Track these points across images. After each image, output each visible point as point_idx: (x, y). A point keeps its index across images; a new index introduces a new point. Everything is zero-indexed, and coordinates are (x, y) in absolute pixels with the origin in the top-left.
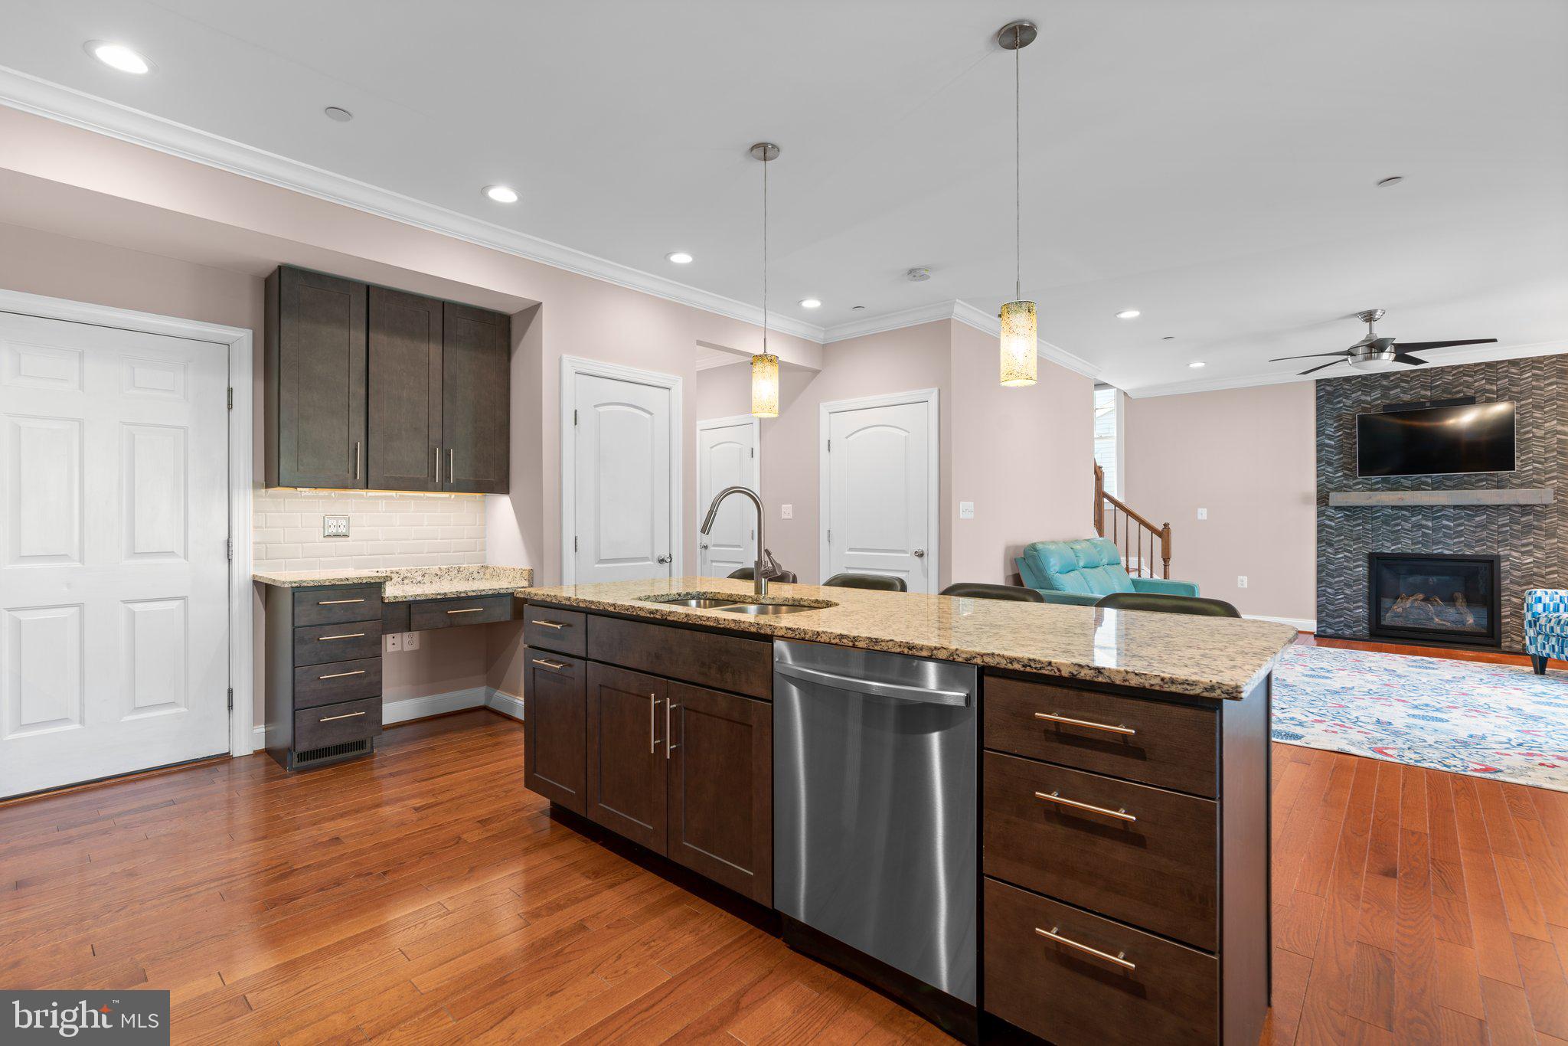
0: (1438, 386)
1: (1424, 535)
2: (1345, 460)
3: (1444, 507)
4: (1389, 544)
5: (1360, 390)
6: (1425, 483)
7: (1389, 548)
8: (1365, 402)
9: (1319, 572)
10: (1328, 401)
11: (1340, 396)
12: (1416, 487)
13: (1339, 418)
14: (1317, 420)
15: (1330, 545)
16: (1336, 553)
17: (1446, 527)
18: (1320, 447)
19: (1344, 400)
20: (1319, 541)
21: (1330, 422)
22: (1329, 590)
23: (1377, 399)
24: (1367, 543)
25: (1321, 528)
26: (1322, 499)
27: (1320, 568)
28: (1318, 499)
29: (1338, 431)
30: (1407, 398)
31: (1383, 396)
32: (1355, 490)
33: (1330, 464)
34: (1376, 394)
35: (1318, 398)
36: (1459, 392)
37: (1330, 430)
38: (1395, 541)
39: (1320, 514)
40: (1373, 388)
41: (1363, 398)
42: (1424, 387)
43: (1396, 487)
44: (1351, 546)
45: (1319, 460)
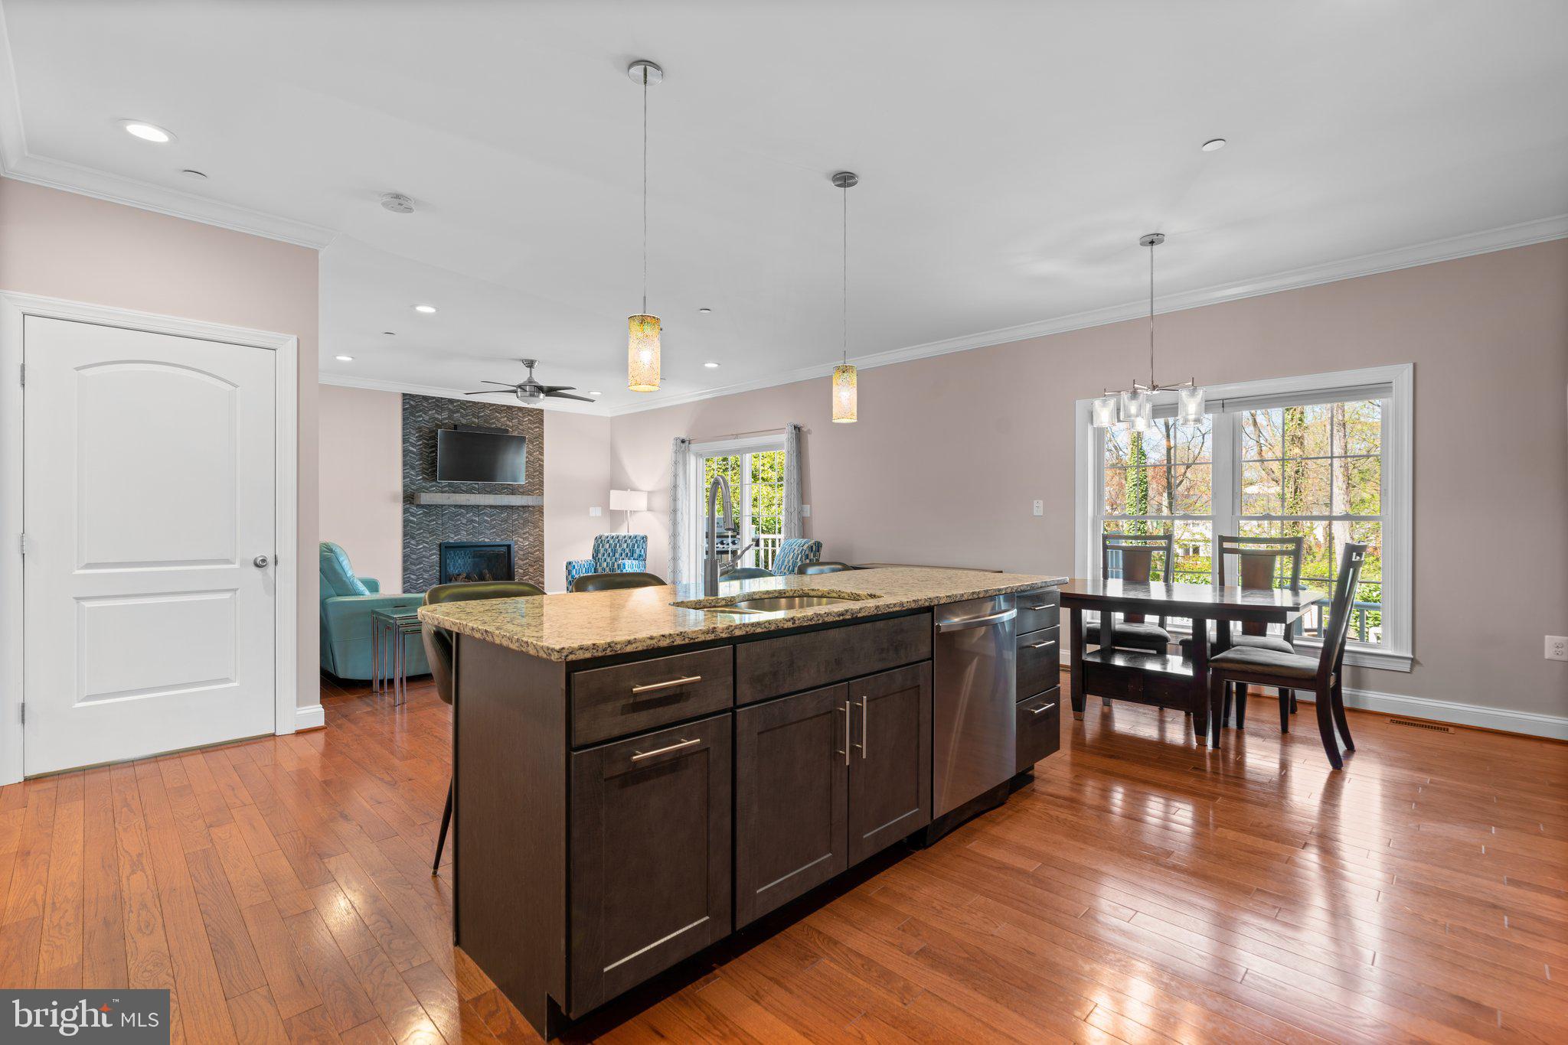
0: (482, 416)
1: (474, 527)
2: (424, 466)
3: (487, 506)
4: (452, 536)
5: (434, 409)
6: (474, 488)
7: (453, 539)
8: (437, 419)
9: (404, 561)
10: (413, 415)
11: (421, 411)
12: (470, 491)
13: (420, 429)
14: (404, 429)
15: (413, 538)
16: (418, 544)
17: (486, 521)
18: (406, 453)
19: (423, 415)
20: (405, 535)
21: (413, 432)
22: (412, 576)
23: (446, 419)
24: (439, 535)
25: (406, 523)
26: (409, 498)
27: (406, 558)
28: (404, 498)
29: (418, 441)
30: (464, 421)
31: (450, 417)
32: (430, 492)
33: (413, 468)
34: (445, 415)
35: (404, 410)
36: (494, 423)
37: (413, 439)
38: (457, 533)
39: (405, 511)
40: (443, 409)
41: (436, 416)
42: (473, 415)
43: (456, 490)
44: (428, 538)
45: (405, 464)
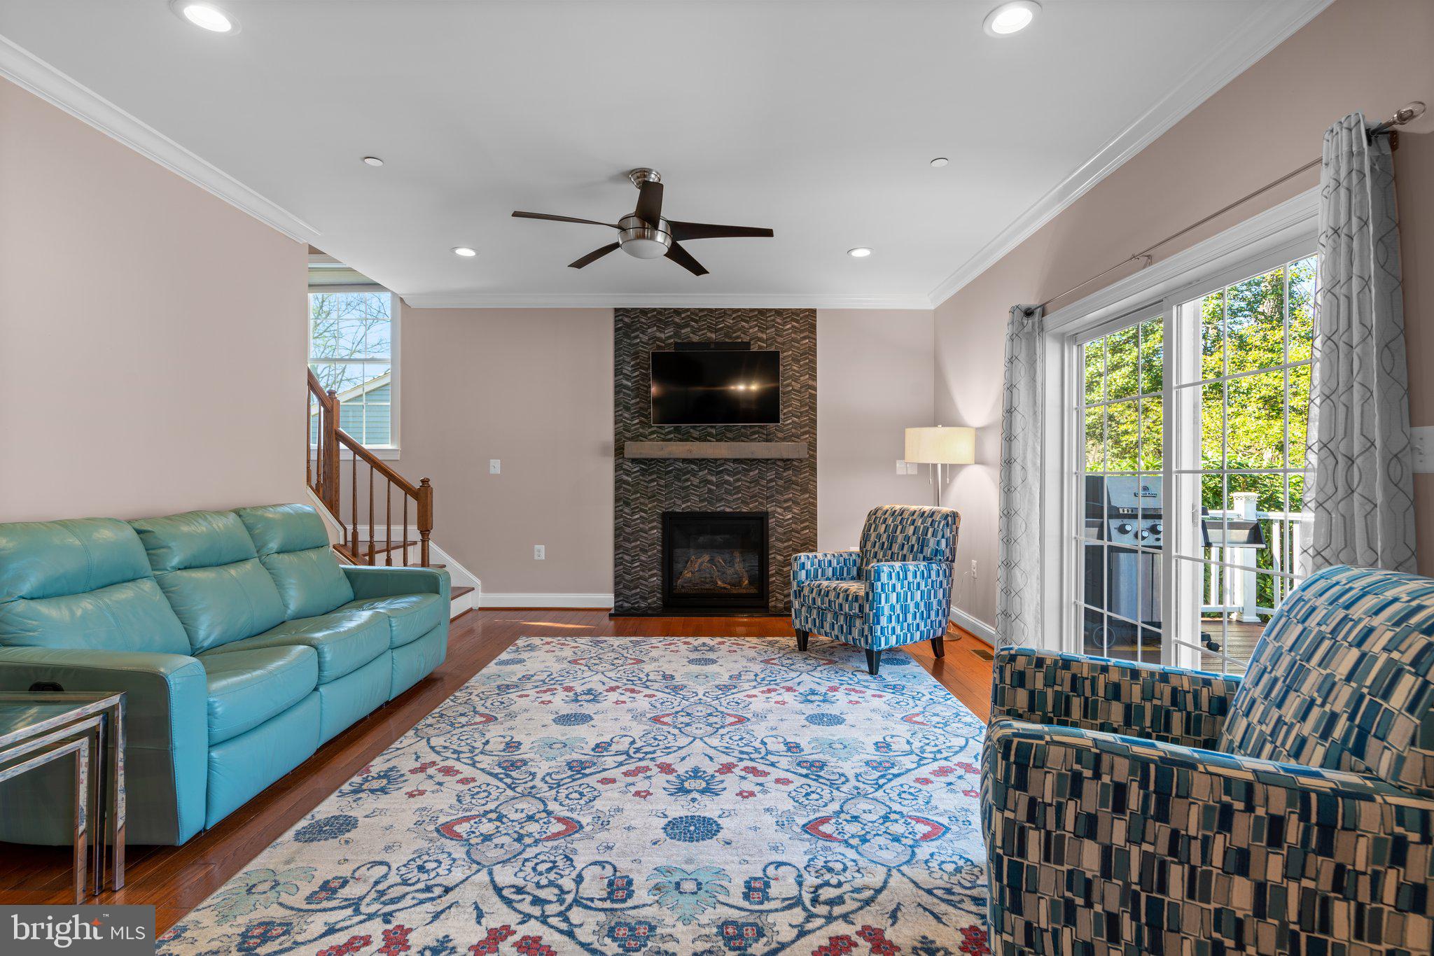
0: (722, 328)
1: (710, 491)
2: (641, 405)
3: (727, 460)
4: (679, 502)
5: (655, 325)
6: (710, 434)
7: (680, 507)
8: (659, 339)
9: (616, 536)
10: (627, 335)
11: (637, 330)
12: (703, 439)
13: (636, 355)
14: (616, 357)
15: (627, 504)
16: (633, 514)
17: (727, 482)
18: (618, 388)
19: (641, 335)
20: (617, 500)
21: (628, 359)
22: (627, 557)
23: (670, 337)
24: (661, 502)
25: (619, 483)
26: (619, 451)
27: (618, 532)
28: (616, 450)
29: (635, 371)
30: (695, 339)
31: (676, 334)
32: (650, 440)
33: (627, 409)
34: (670, 331)
35: (617, 330)
36: (738, 337)
37: (627, 369)
38: (685, 499)
39: (618, 467)
40: (667, 324)
41: (658, 334)
42: (710, 329)
43: (686, 438)
44: (646, 505)
45: (617, 404)
